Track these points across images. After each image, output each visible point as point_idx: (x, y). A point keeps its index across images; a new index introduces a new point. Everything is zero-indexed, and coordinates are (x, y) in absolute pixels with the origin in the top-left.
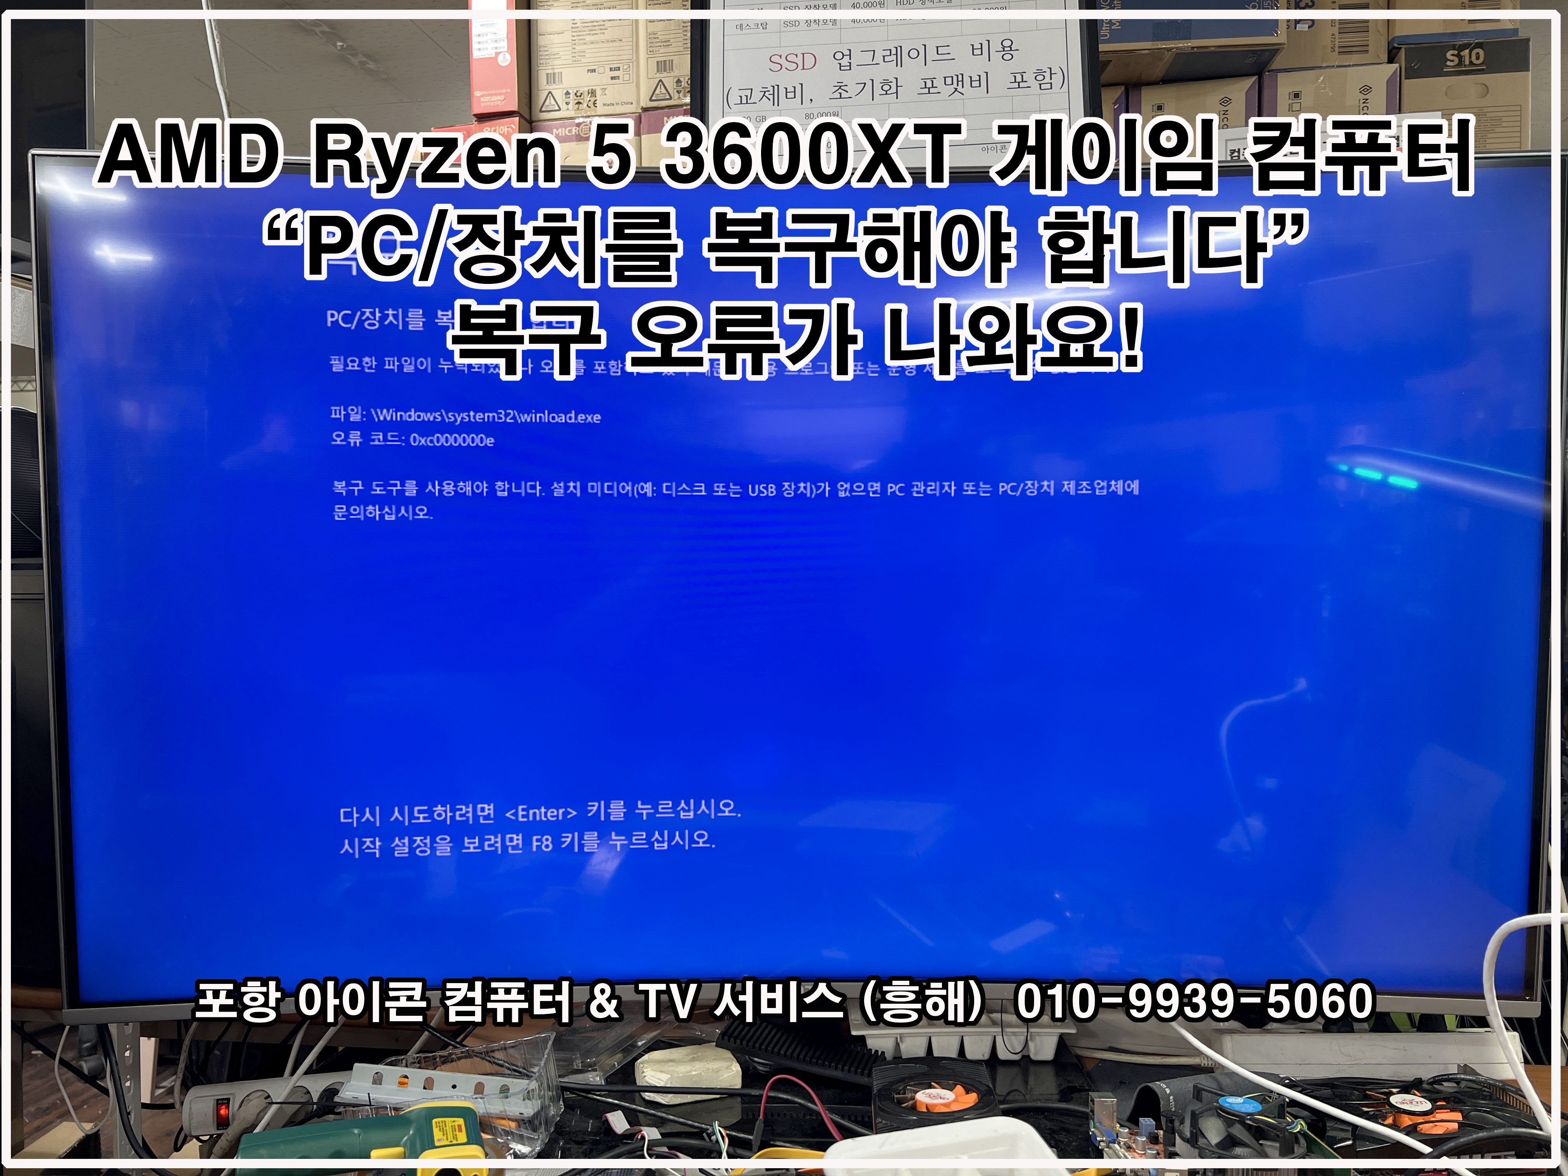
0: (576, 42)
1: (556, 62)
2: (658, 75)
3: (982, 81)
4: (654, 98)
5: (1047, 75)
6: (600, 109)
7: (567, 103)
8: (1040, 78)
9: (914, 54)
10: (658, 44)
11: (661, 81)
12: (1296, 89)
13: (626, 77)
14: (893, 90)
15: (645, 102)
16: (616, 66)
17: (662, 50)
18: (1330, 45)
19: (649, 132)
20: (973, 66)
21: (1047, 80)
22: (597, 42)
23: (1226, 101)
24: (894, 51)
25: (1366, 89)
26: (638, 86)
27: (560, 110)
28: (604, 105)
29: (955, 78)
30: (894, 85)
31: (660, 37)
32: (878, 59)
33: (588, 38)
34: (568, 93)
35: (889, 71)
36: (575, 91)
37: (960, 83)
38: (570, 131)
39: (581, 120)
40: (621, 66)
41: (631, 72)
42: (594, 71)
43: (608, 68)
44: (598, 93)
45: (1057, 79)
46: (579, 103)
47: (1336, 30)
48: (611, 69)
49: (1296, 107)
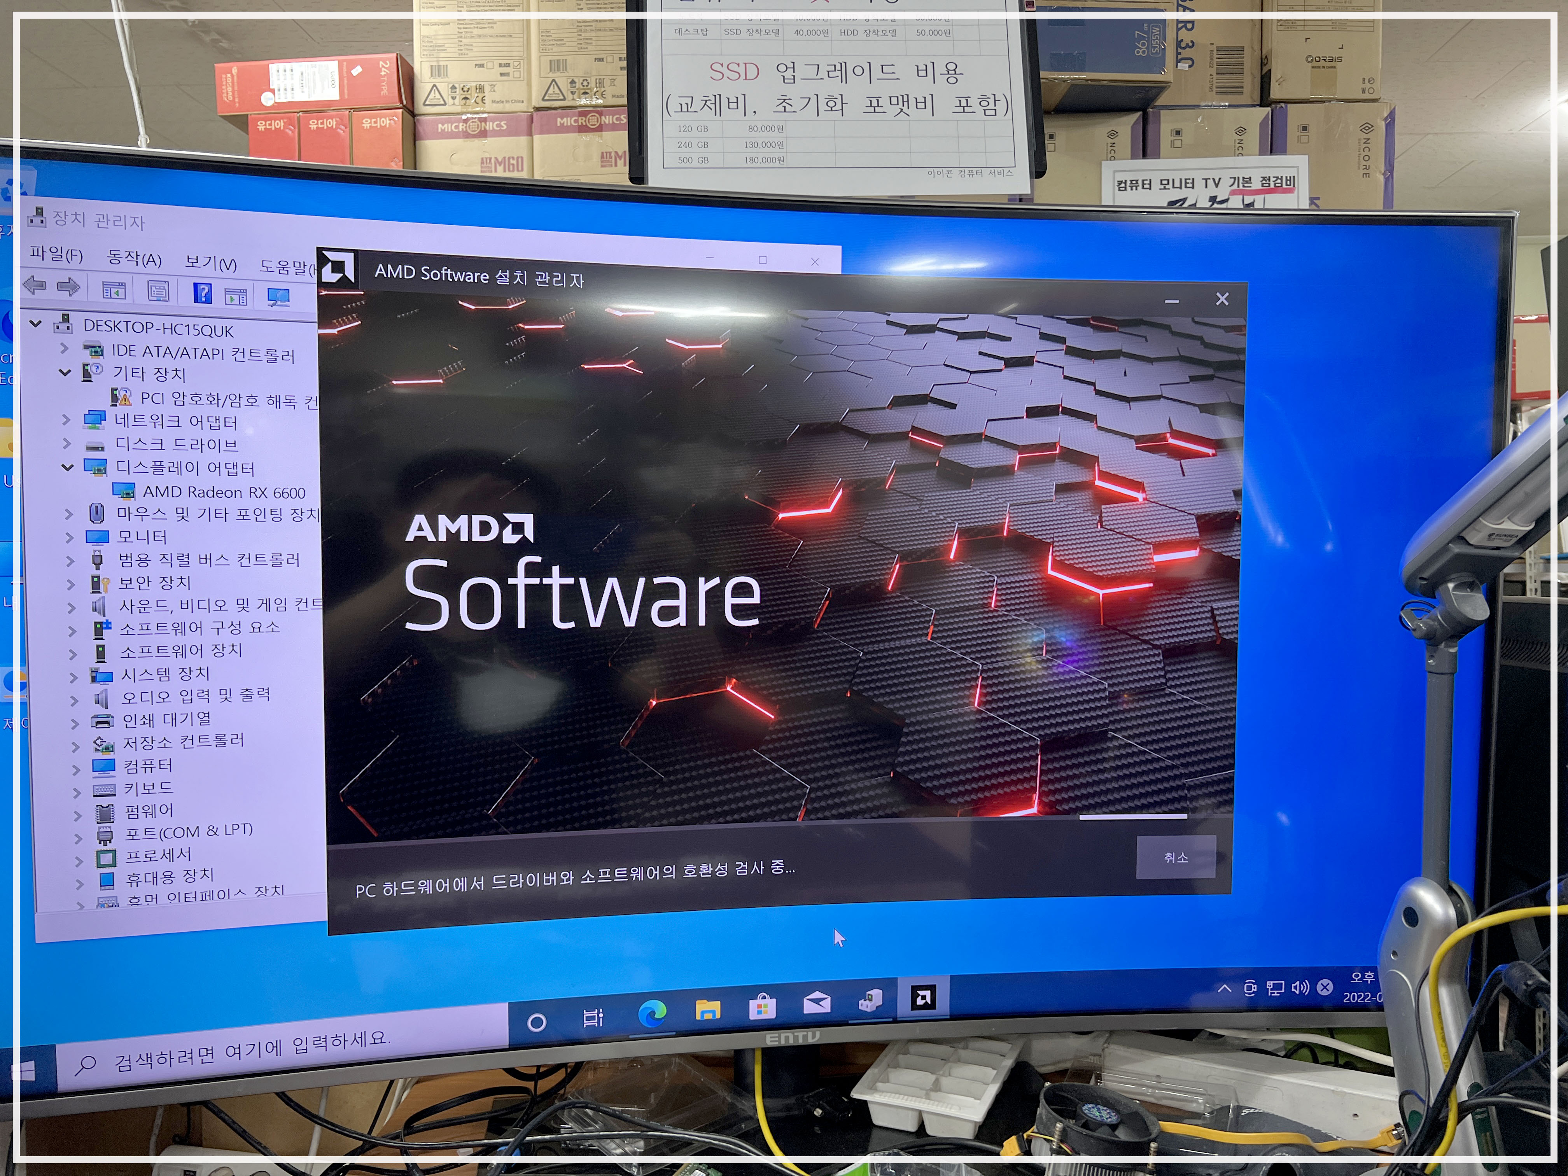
0: (463, 35)
1: (442, 55)
2: (551, 75)
3: (927, 103)
4: (546, 98)
5: (991, 101)
6: (489, 106)
7: (453, 98)
8: (984, 103)
9: (858, 71)
10: (551, 43)
11: (554, 80)
12: (1178, 126)
13: (517, 74)
14: (839, 107)
15: (537, 102)
16: (506, 62)
17: (555, 49)
18: (1209, 85)
19: (542, 132)
20: (918, 88)
21: (992, 106)
22: (485, 37)
23: (1113, 134)
24: (838, 67)
25: (1241, 131)
26: (529, 85)
27: (445, 104)
28: (493, 102)
29: (900, 98)
30: (839, 102)
31: (554, 36)
32: (823, 73)
33: (476, 32)
34: (453, 87)
35: (833, 87)
36: (462, 86)
37: (906, 104)
38: (457, 127)
39: (469, 116)
40: (511, 62)
41: (521, 70)
42: (482, 66)
43: (497, 63)
44: (487, 89)
45: (1001, 106)
46: (466, 98)
47: (1213, 71)
48: (500, 65)
49: (1178, 144)
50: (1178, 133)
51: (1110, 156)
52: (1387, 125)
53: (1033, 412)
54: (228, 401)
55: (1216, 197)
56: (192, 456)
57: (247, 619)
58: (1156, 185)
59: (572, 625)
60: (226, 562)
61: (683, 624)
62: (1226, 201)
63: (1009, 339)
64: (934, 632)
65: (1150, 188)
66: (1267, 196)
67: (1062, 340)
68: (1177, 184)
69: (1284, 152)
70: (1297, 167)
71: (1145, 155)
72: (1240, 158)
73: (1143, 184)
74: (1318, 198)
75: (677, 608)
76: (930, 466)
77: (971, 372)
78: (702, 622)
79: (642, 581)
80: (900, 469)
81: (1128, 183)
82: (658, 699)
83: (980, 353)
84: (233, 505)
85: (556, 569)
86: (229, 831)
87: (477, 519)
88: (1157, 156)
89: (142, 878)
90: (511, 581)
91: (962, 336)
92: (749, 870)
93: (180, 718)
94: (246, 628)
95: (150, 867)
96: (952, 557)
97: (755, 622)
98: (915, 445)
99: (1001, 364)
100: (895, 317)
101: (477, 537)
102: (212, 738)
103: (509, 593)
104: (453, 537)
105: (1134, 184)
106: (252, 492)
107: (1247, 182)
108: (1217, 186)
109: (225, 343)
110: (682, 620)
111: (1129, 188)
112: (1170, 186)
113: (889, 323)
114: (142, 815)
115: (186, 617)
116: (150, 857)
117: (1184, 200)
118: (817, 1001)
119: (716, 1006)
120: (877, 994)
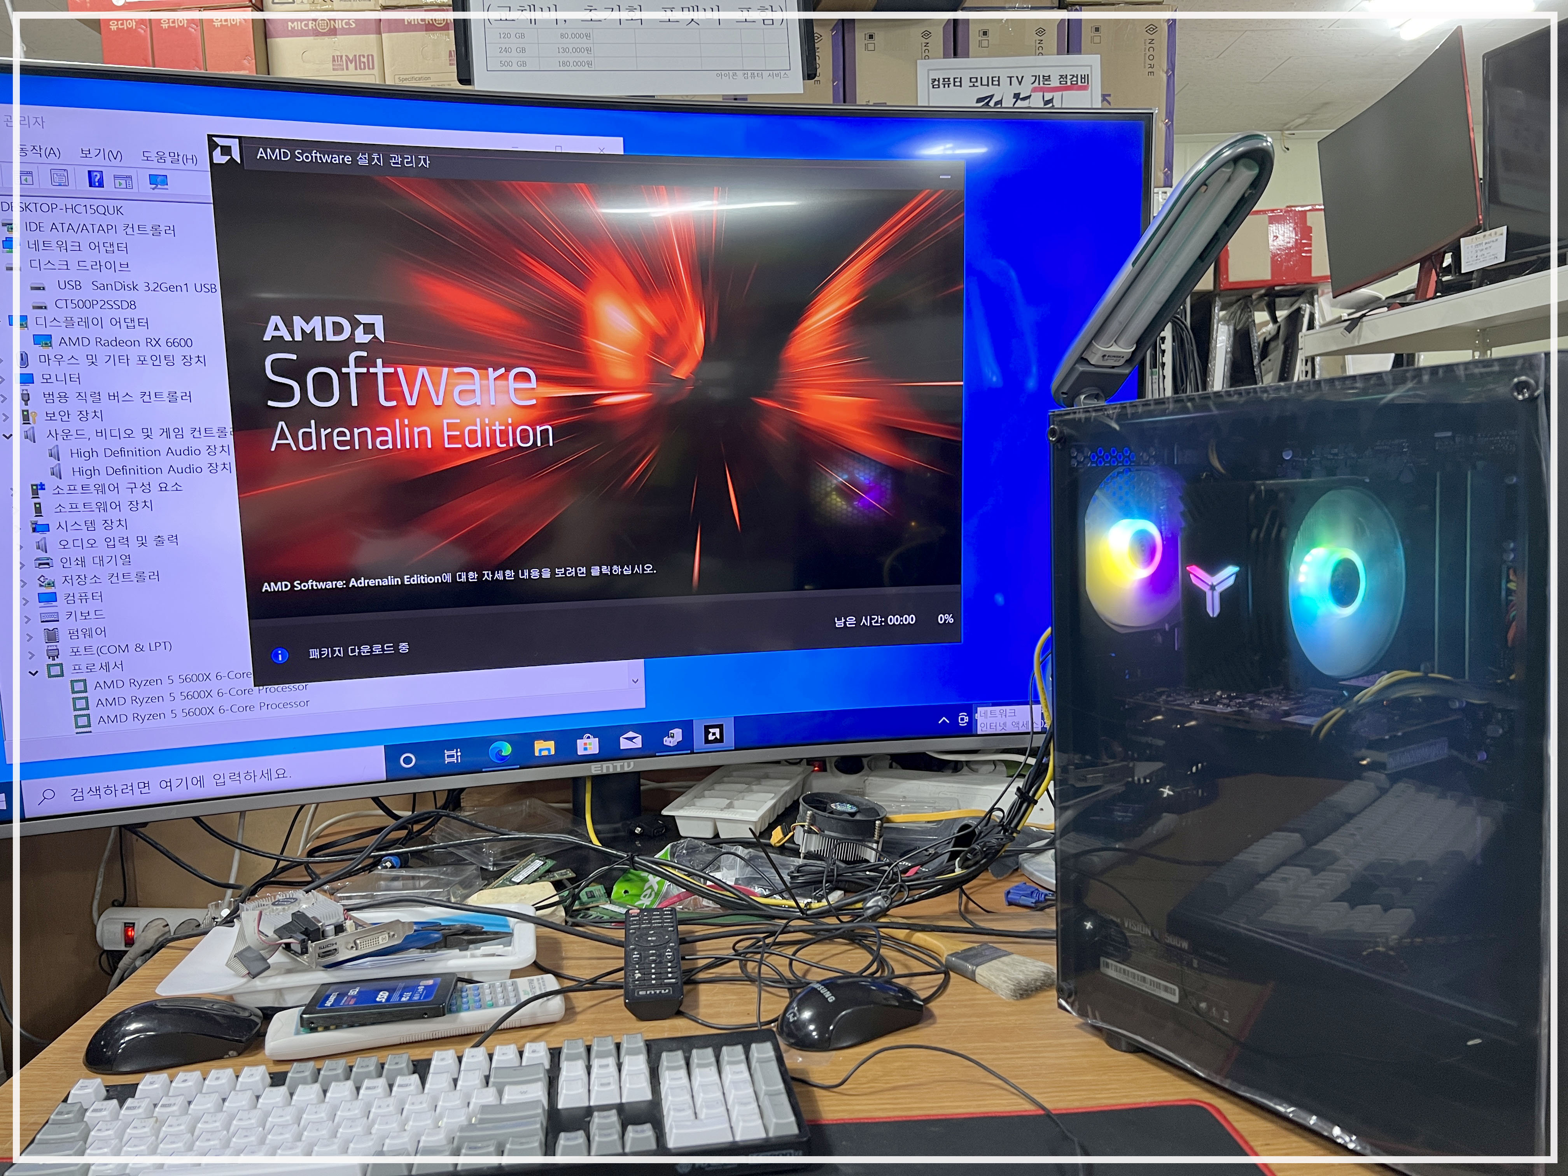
12: (984, 27)
23: (927, 35)
25: (1041, 31)
38: (307, 25)
49: (985, 43)
50: (985, 33)
51: (924, 55)
52: (1169, 27)
55: (1019, 94)
58: (966, 83)
60: (131, 399)
62: (1029, 97)
65: (961, 86)
66: (1064, 92)
68: (985, 82)
69: (1079, 52)
70: (1091, 66)
71: (955, 55)
72: (1040, 57)
73: (955, 82)
74: (1109, 95)
81: (941, 81)
84: (133, 353)
88: (967, 55)
105: (946, 82)
106: (148, 342)
107: (1046, 80)
108: (1020, 83)
109: (117, 220)
111: (942, 86)
112: (979, 83)
117: (992, 97)
118: (631, 739)
119: (551, 744)
120: (678, 733)
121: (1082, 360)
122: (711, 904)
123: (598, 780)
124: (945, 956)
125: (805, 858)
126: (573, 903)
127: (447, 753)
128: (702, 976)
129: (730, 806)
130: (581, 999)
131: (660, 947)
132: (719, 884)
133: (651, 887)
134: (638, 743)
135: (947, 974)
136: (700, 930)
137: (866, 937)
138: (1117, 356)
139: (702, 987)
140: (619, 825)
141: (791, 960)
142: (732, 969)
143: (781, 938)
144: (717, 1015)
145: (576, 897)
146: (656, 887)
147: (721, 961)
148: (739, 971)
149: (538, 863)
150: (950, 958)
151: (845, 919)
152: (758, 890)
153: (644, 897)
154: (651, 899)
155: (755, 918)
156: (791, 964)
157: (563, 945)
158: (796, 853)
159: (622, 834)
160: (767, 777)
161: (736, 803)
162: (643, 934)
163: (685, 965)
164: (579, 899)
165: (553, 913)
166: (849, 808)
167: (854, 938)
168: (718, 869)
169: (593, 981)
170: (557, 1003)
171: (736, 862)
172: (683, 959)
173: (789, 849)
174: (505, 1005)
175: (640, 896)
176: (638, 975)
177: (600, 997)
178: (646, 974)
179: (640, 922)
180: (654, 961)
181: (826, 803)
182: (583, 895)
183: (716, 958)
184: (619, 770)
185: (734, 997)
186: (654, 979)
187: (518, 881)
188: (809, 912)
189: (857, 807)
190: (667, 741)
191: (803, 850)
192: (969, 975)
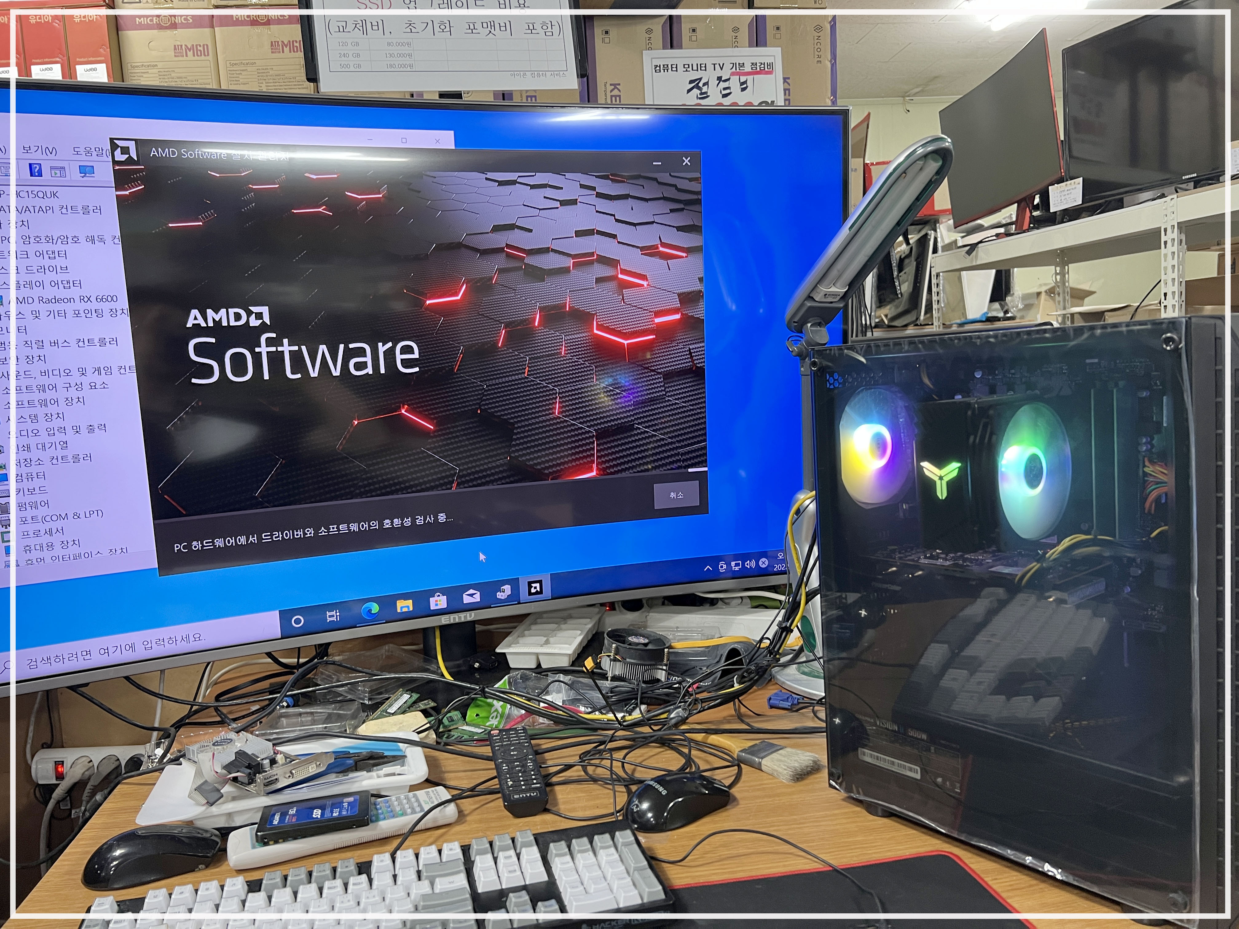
3: (507, 27)
8: (545, 27)
9: (459, 4)
14: (448, 29)
19: (221, 26)
23: (650, 31)
29: (489, 24)
30: (448, 26)
37: (493, 27)
38: (152, 20)
45: (556, 29)
49: (694, 38)
50: (694, 30)
51: (648, 47)
52: (831, 27)
53: (579, 234)
54: (60, 241)
55: (721, 77)
56: (39, 277)
57: (86, 380)
58: (681, 68)
59: (299, 376)
60: (68, 345)
61: (371, 372)
63: (562, 188)
64: (528, 371)
65: (677, 71)
66: (755, 76)
67: (594, 189)
68: (695, 68)
69: (765, 45)
70: (774, 56)
71: (672, 47)
72: (736, 49)
73: (672, 68)
75: (366, 363)
76: (519, 269)
77: (540, 209)
78: (383, 371)
79: (342, 346)
80: (501, 271)
81: (662, 67)
82: (358, 420)
83: (545, 197)
84: (69, 308)
85: (286, 341)
86: (88, 515)
87: (232, 311)
88: (680, 47)
89: (33, 548)
90: (257, 350)
91: (533, 187)
92: (425, 520)
93: (47, 446)
94: (86, 386)
95: (38, 540)
96: (536, 324)
97: (417, 369)
98: (509, 255)
99: (558, 204)
100: (490, 175)
101: (233, 323)
102: (70, 458)
103: (257, 357)
104: (217, 323)
105: (666, 68)
106: (82, 299)
107: (741, 67)
108: (721, 69)
109: (54, 203)
110: (369, 370)
111: (662, 71)
112: (690, 69)
113: (487, 179)
114: (29, 508)
115: (45, 381)
116: (37, 534)
117: (700, 79)
118: (471, 595)
119: (410, 603)
120: (508, 588)
121: (810, 298)
122: (546, 721)
123: (443, 628)
124: (737, 752)
125: (611, 681)
126: (439, 727)
127: (328, 614)
128: (555, 779)
129: (547, 642)
130: (467, 804)
131: (523, 760)
132: (552, 705)
133: (496, 710)
134: (477, 598)
135: (739, 766)
136: (546, 744)
137: (674, 740)
138: (834, 295)
139: (557, 788)
140: (460, 662)
141: (623, 763)
142: (576, 772)
143: (611, 745)
144: (574, 809)
145: (440, 722)
146: (500, 710)
147: (568, 767)
148: (583, 773)
149: (406, 697)
150: (741, 754)
151: (655, 728)
152: (582, 709)
153: (492, 718)
154: (498, 719)
155: (583, 731)
156: (623, 767)
157: (442, 762)
158: (604, 676)
159: (463, 668)
160: (570, 617)
161: (552, 640)
162: (506, 750)
163: (543, 772)
164: (443, 723)
165: (427, 736)
166: (642, 640)
167: (664, 743)
168: (547, 693)
169: (472, 789)
170: (451, 809)
171: (561, 687)
172: (541, 767)
173: (598, 674)
174: (414, 812)
175: (488, 718)
176: (510, 783)
177: (480, 801)
178: (516, 781)
179: (501, 740)
180: (520, 771)
181: (625, 637)
182: (445, 720)
183: (566, 765)
184: (463, 620)
185: (583, 795)
186: (523, 785)
187: (393, 712)
188: (625, 724)
189: (648, 638)
190: (500, 595)
191: (610, 675)
192: (756, 766)
